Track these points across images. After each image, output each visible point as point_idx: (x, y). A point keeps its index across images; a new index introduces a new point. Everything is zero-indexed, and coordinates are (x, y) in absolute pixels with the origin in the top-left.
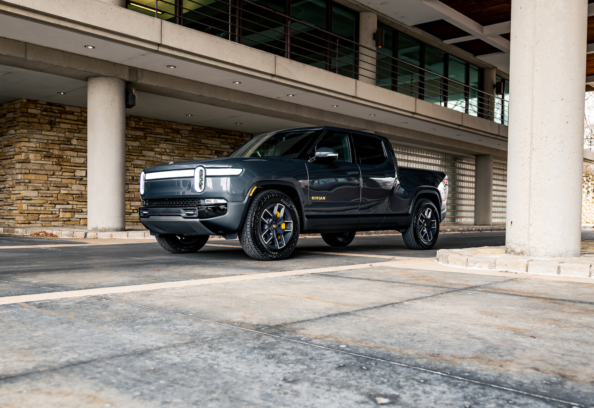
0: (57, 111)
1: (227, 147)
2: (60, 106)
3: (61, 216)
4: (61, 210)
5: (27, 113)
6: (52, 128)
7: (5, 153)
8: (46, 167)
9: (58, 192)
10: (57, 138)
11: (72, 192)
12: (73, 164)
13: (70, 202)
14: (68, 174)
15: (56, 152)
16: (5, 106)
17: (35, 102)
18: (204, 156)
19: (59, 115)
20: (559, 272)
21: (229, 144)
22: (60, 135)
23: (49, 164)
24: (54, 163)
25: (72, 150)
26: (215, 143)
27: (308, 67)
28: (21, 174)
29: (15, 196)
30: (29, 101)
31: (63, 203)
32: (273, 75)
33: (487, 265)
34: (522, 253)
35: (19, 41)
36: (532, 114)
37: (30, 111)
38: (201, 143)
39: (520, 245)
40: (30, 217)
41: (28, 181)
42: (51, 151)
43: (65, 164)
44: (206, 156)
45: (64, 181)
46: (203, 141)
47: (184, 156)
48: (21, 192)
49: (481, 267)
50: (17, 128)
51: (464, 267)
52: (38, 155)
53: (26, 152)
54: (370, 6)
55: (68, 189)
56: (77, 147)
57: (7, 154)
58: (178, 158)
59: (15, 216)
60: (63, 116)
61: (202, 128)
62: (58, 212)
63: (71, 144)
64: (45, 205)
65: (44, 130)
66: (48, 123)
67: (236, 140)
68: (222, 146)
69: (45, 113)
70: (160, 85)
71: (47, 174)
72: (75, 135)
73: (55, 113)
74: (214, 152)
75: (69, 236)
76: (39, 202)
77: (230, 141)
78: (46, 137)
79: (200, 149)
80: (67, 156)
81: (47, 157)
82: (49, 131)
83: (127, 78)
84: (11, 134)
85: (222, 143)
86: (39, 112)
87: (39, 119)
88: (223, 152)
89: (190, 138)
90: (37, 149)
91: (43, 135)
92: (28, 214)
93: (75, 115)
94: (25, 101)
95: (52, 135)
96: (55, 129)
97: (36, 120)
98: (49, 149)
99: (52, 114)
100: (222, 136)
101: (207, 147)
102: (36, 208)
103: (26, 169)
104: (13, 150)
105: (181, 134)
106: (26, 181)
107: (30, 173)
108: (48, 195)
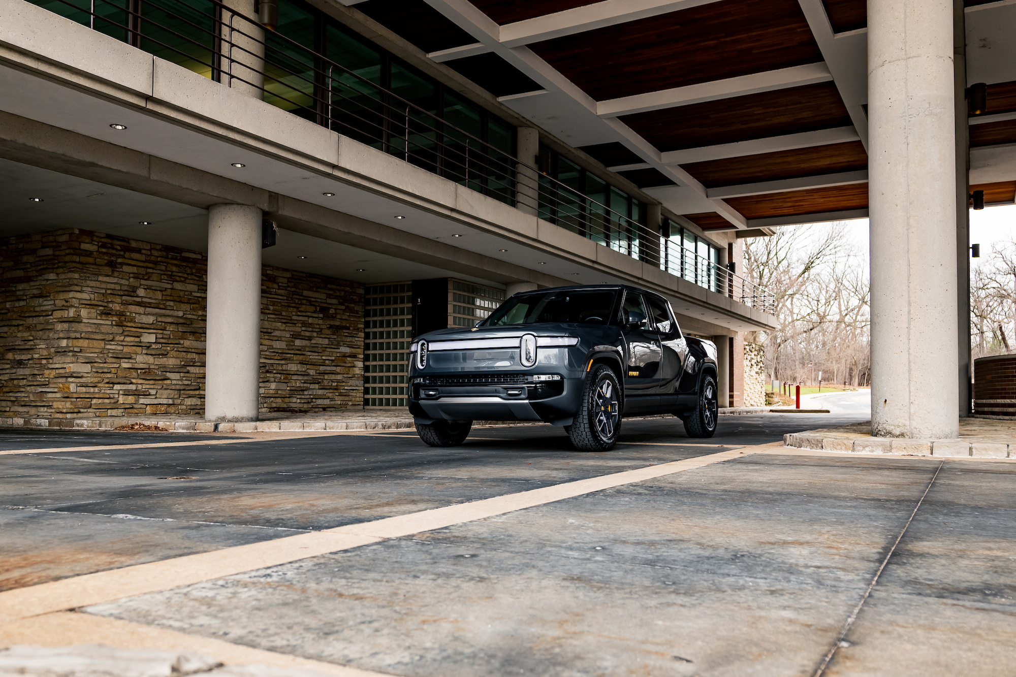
0: (119, 248)
1: (335, 301)
2: (123, 239)
3: (121, 401)
4: (121, 392)
5: (80, 249)
6: (113, 271)
7: (34, 307)
8: (103, 329)
9: (118, 365)
10: (118, 287)
11: (136, 366)
12: (140, 325)
13: (134, 381)
14: (132, 339)
15: (117, 307)
16: (36, 237)
17: (90, 234)
18: (307, 314)
19: (122, 253)
21: (336, 297)
22: (123, 282)
23: (106, 324)
24: (114, 323)
25: (139, 304)
26: (319, 296)
28: (68, 338)
29: (53, 373)
30: (83, 232)
31: (126, 381)
32: (452, 210)
33: (880, 449)
34: (902, 435)
35: (142, 153)
36: (908, 280)
37: (84, 246)
38: (302, 295)
39: (899, 426)
40: (80, 403)
41: (78, 350)
42: (110, 305)
43: (129, 324)
44: (309, 314)
45: (126, 349)
46: (306, 293)
47: (281, 315)
48: (65, 366)
49: (872, 451)
50: (61, 270)
51: (850, 452)
52: (93, 311)
53: (76, 307)
54: (534, 120)
55: (131, 361)
56: (144, 300)
57: (37, 309)
58: (273, 316)
59: (53, 402)
60: (127, 255)
61: (304, 275)
62: (117, 396)
63: (137, 296)
64: (99, 385)
65: (101, 275)
66: (106, 265)
67: (345, 292)
68: (329, 301)
69: (104, 250)
70: (304, 218)
71: (104, 340)
72: (143, 282)
73: (116, 250)
74: (318, 309)
75: (188, 429)
76: (92, 380)
77: (338, 294)
78: (103, 286)
79: (301, 304)
80: (131, 313)
81: (105, 314)
82: (108, 276)
83: (266, 207)
84: (48, 280)
85: (329, 296)
86: (95, 248)
87: (95, 259)
88: (329, 309)
89: (289, 289)
90: (93, 302)
91: (100, 281)
92: (77, 398)
93: (143, 254)
94: (77, 232)
95: (111, 282)
96: (116, 274)
97: (90, 260)
98: (108, 302)
99: (114, 252)
100: (329, 286)
101: (310, 301)
102: (88, 390)
103: (75, 332)
104: (52, 302)
105: (278, 283)
106: (75, 349)
107: (81, 338)
108: (106, 370)
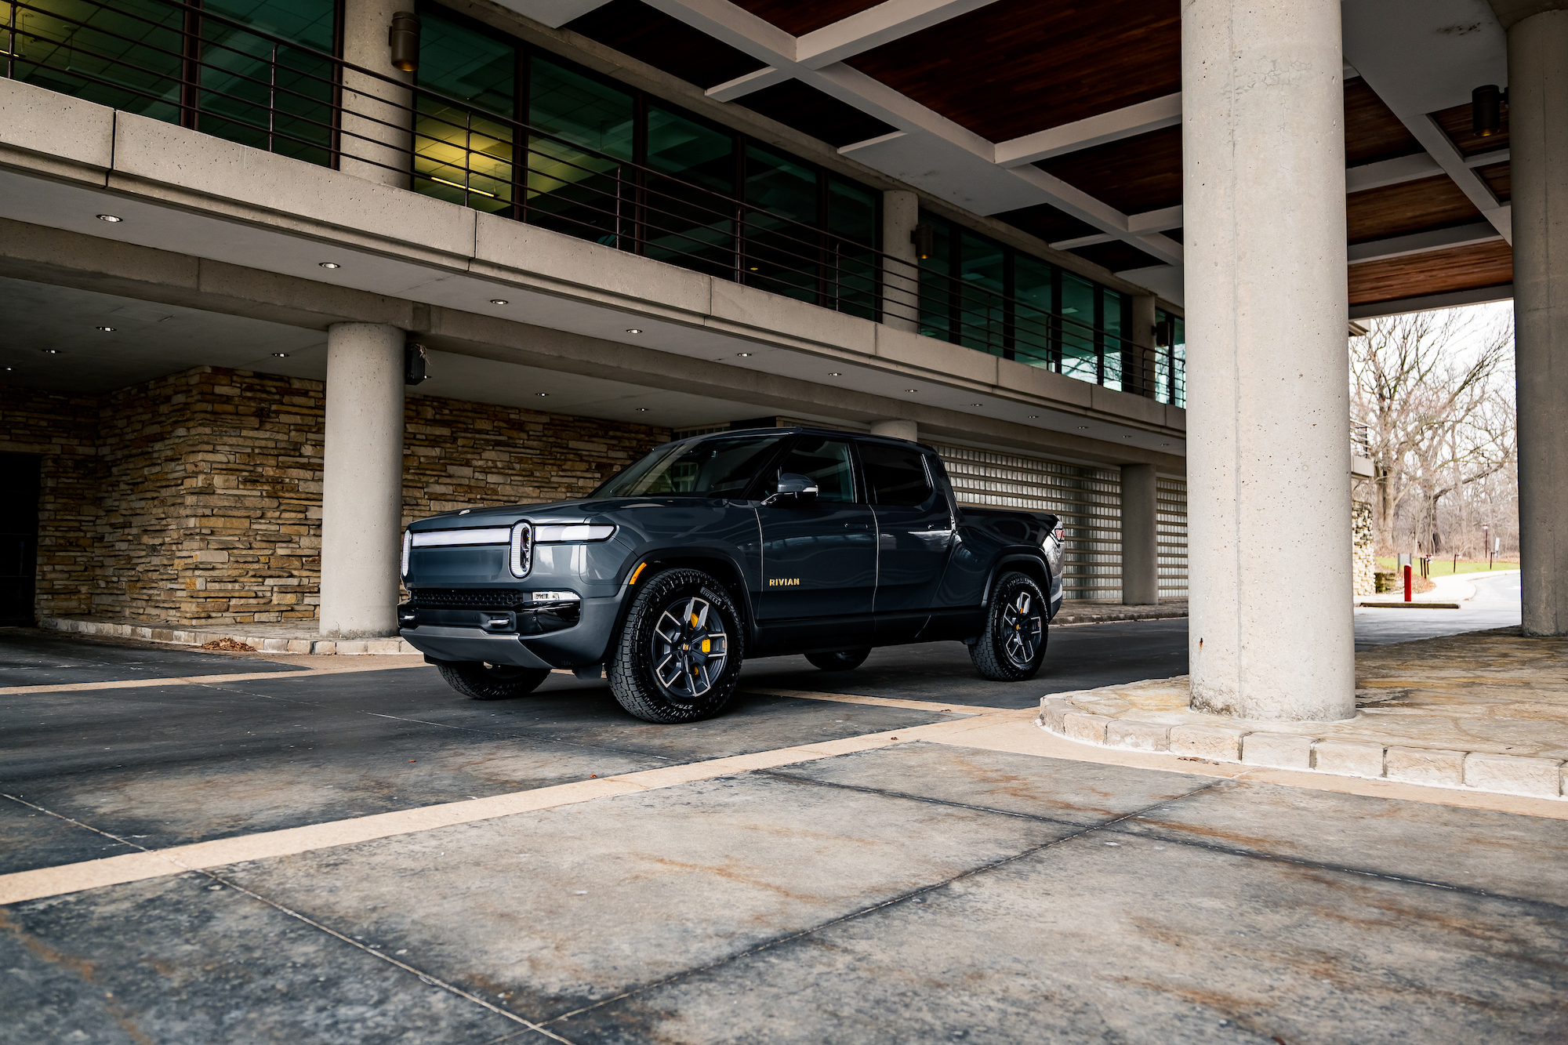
0: (274, 390)
1: (621, 455)
2: (280, 378)
3: (275, 602)
4: (275, 589)
5: (213, 394)
6: (262, 423)
7: (167, 473)
8: (248, 503)
9: (270, 552)
10: (271, 444)
11: (299, 552)
12: (303, 496)
13: (295, 573)
14: (293, 515)
15: (270, 472)
16: (171, 380)
17: (229, 372)
18: (574, 474)
19: (277, 397)
20: (1313, 763)
21: (624, 449)
22: (280, 437)
23: (253, 496)
24: (264, 494)
25: (303, 466)
26: (597, 448)
27: (777, 299)
28: (195, 516)
29: (183, 562)
30: (217, 370)
31: (281, 574)
32: (706, 317)
33: (1151, 741)
34: (1227, 709)
35: (186, 255)
36: (1237, 406)
37: (218, 390)
38: (567, 448)
39: (1221, 692)
40: (210, 604)
41: (208, 532)
42: (260, 469)
43: (287, 495)
44: (579, 474)
45: (283, 530)
46: (572, 444)
47: (532, 475)
48: (193, 554)
49: (1136, 745)
50: (191, 424)
51: (1100, 745)
52: (231, 477)
53: (206, 473)
54: (905, 179)
55: (291, 545)
56: (312, 460)
57: (171, 476)
58: (520, 478)
59: (180, 602)
60: (286, 399)
61: (571, 419)
62: (269, 594)
63: (301, 456)
64: (242, 579)
65: (245, 428)
66: (254, 415)
67: (639, 440)
68: (612, 454)
69: (249, 394)
70: (476, 339)
71: (248, 517)
72: (311, 436)
73: (269, 393)
74: (593, 466)
75: (279, 648)
76: (230, 572)
77: (627, 444)
78: (249, 443)
79: (566, 460)
80: (291, 479)
81: (250, 481)
82: (257, 429)
83: (408, 325)
84: (180, 437)
85: (611, 447)
86: (238, 391)
87: (237, 406)
88: (612, 465)
89: (544, 439)
90: (231, 466)
91: (244, 437)
92: (206, 598)
93: (310, 397)
94: (209, 370)
95: (264, 437)
96: (268, 426)
97: (229, 408)
98: (256, 465)
99: (264, 396)
100: (611, 433)
101: (581, 456)
102: (223, 586)
103: (205, 507)
104: (182, 467)
105: (527, 432)
106: (204, 531)
107: (213, 515)
108: (250, 559)
